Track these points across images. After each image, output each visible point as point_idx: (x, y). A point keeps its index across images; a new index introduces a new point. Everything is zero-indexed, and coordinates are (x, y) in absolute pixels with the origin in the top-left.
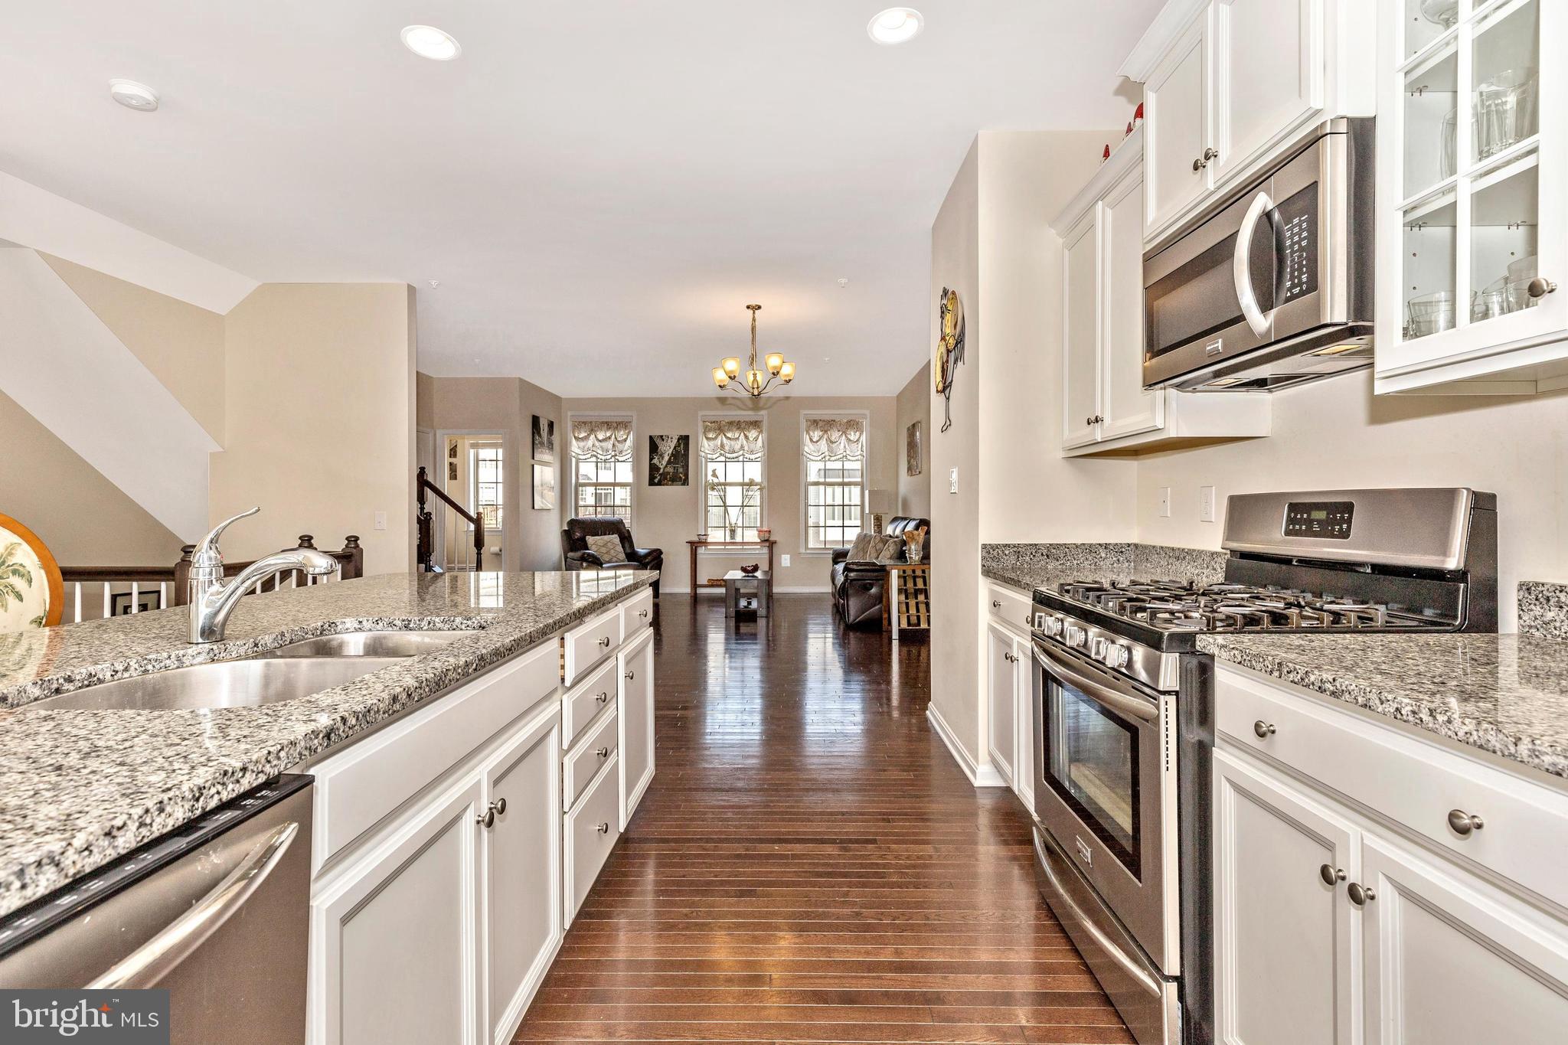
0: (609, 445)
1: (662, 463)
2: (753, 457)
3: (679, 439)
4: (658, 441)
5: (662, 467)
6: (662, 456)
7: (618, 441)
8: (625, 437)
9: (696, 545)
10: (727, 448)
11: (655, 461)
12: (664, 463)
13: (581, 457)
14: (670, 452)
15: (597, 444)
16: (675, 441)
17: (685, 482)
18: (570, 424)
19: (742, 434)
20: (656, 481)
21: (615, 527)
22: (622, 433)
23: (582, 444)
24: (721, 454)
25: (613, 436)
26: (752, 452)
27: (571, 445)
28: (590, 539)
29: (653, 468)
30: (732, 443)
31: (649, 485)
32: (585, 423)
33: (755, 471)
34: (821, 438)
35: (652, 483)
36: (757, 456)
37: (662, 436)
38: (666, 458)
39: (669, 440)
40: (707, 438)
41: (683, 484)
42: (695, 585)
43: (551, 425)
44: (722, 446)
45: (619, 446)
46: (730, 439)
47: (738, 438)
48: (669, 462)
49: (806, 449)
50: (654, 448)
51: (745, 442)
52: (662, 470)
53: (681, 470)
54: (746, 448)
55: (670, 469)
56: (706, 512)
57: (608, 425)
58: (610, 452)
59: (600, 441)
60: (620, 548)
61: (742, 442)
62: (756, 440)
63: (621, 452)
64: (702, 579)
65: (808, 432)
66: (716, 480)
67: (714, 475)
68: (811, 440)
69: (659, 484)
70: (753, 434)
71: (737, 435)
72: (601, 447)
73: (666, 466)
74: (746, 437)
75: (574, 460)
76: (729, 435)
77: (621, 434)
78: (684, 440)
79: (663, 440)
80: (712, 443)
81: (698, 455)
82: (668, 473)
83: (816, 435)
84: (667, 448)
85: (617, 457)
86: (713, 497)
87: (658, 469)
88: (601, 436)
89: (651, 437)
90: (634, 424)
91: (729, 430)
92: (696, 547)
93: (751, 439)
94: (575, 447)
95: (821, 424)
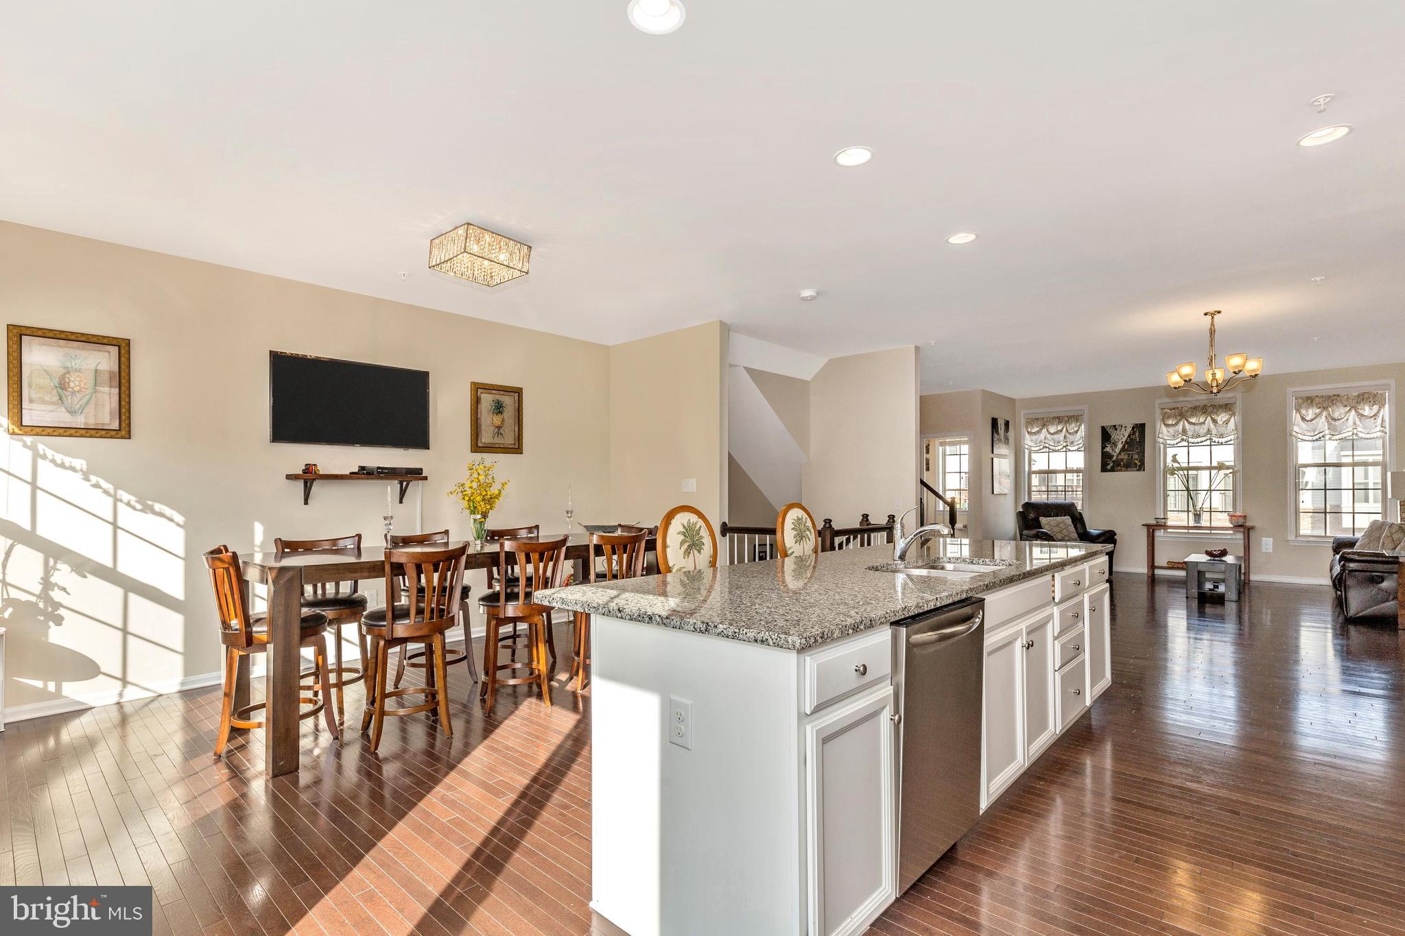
0: (1061, 437)
1: (1116, 451)
2: (1221, 440)
3: (1133, 428)
4: (1110, 431)
5: (1115, 454)
6: (1115, 444)
7: (1070, 433)
8: (1076, 429)
9: (1153, 528)
10: (1190, 433)
11: (1108, 449)
12: (1118, 450)
13: (1033, 449)
14: (1124, 440)
15: (1049, 436)
16: (1129, 430)
17: (1141, 467)
18: (1023, 421)
19: (1209, 418)
20: (1109, 467)
21: (1066, 509)
22: (1073, 425)
23: (1034, 437)
24: (1183, 440)
25: (1065, 429)
26: (1221, 436)
27: (1024, 439)
28: (1043, 520)
29: (1106, 456)
30: (1197, 428)
31: (1102, 472)
32: (1037, 419)
33: (1226, 454)
34: (1317, 416)
35: (1104, 469)
36: (1229, 438)
37: (1115, 426)
38: (1120, 446)
39: (1123, 429)
40: (1167, 425)
41: (1139, 470)
42: (1152, 566)
43: (1007, 424)
44: (1184, 431)
45: (1071, 438)
46: (1194, 424)
47: (1204, 423)
48: (1123, 449)
49: (1296, 428)
50: (1106, 436)
51: (1212, 426)
52: (1115, 458)
53: (1136, 456)
54: (1214, 432)
55: (1124, 456)
56: (1166, 496)
57: (1059, 419)
58: (1062, 443)
59: (1052, 434)
60: (1072, 528)
61: (1209, 426)
62: (1229, 424)
63: (1072, 443)
64: (1161, 560)
65: (1298, 410)
66: (1176, 465)
67: (1174, 460)
68: (1303, 419)
69: (1112, 470)
70: (1222, 417)
71: (1202, 420)
72: (1053, 439)
73: (1120, 454)
74: (1215, 421)
75: (1027, 451)
76: (1193, 420)
77: (1073, 427)
78: (1140, 428)
79: (1116, 429)
80: (1171, 430)
81: (1155, 442)
82: (1122, 460)
83: (1310, 413)
84: (1121, 438)
85: (1068, 447)
86: (1174, 483)
87: (1111, 457)
88: (1052, 430)
89: (1103, 428)
90: (1085, 417)
91: (1192, 415)
92: (1153, 531)
93: (1221, 423)
94: (1028, 441)
95: (1317, 400)
